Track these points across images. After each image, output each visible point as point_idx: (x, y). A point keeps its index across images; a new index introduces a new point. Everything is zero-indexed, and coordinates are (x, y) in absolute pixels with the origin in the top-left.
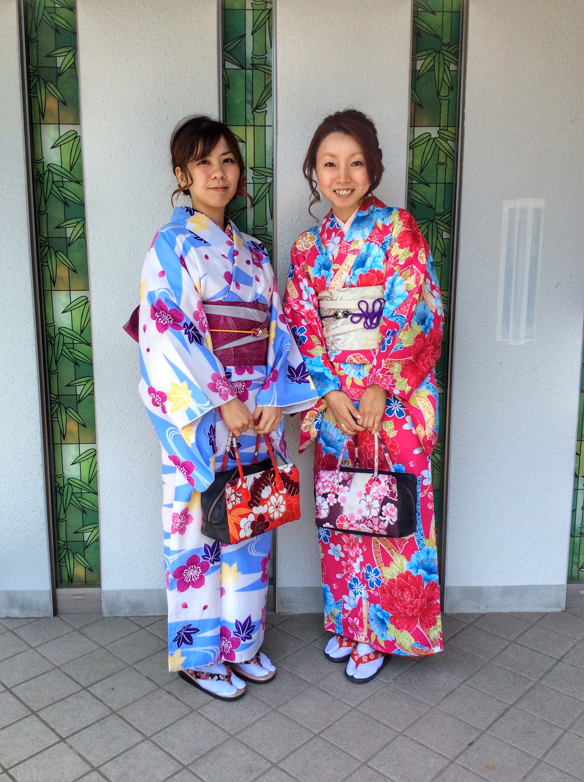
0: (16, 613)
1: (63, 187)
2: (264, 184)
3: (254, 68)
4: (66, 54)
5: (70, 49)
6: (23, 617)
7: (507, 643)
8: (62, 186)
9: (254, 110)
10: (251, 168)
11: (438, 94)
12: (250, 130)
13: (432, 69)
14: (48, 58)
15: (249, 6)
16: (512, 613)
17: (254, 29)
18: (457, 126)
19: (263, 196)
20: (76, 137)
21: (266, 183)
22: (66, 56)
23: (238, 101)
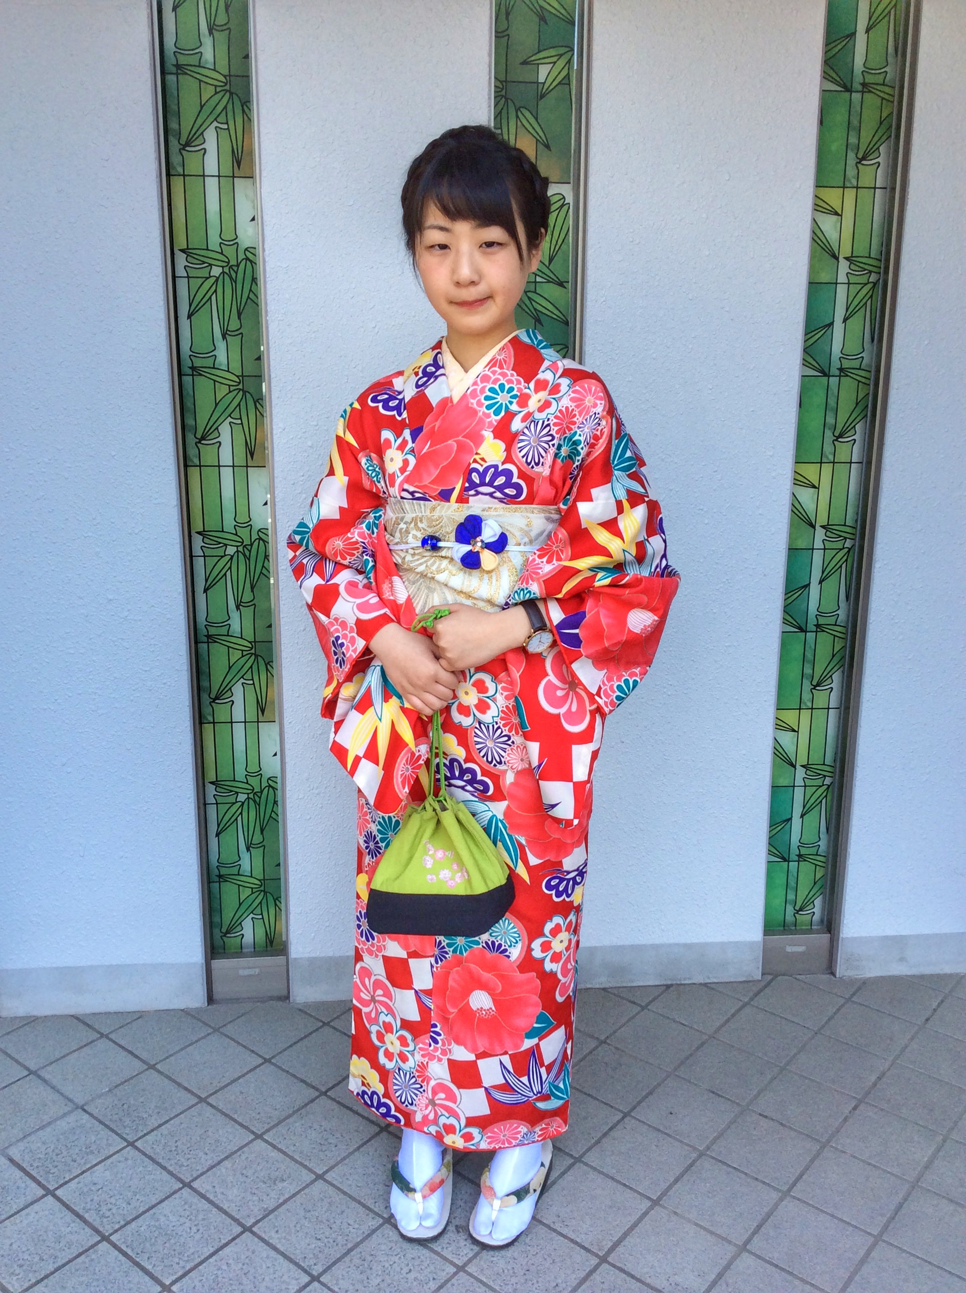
1: (535, 292)
2: (866, 284)
3: (865, 90)
4: (554, 59)
5: (562, 50)
8: (534, 290)
9: (860, 161)
10: (847, 258)
12: (850, 194)
14: (524, 66)
17: (871, 23)
19: (861, 304)
20: (563, 206)
21: (868, 283)
22: (555, 63)
23: (834, 147)
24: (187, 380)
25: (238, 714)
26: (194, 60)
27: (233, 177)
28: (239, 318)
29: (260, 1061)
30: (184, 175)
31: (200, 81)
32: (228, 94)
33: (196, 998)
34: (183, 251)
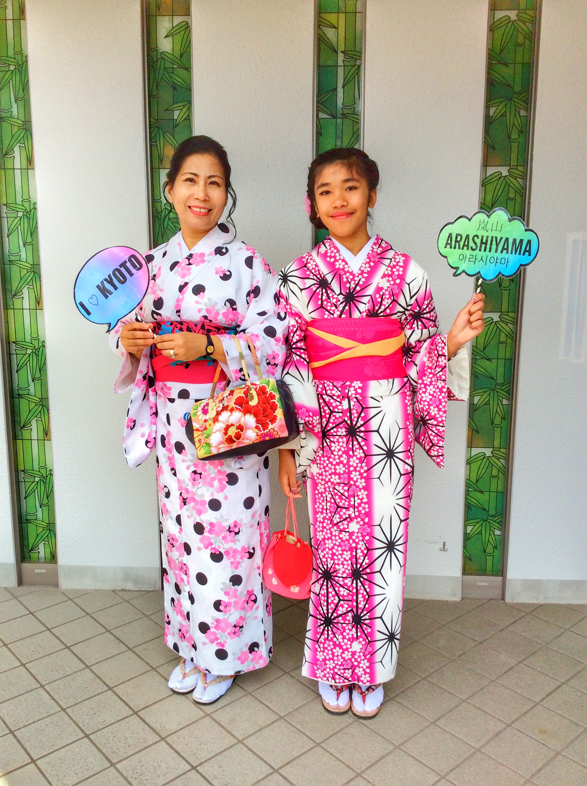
0: (130, 586)
3: (344, 117)
4: (181, 108)
5: (184, 103)
6: (136, 590)
7: (563, 631)
11: (509, 137)
13: (504, 115)
14: (166, 112)
15: (340, 63)
16: (568, 605)
17: (345, 83)
18: (525, 165)
22: (181, 110)
24: (7, 266)
25: (34, 436)
26: (8, 115)
27: (28, 169)
28: (31, 237)
29: (28, 612)
30: (5, 169)
31: (12, 124)
32: (24, 131)
33: (12, 582)
34: (5, 205)
